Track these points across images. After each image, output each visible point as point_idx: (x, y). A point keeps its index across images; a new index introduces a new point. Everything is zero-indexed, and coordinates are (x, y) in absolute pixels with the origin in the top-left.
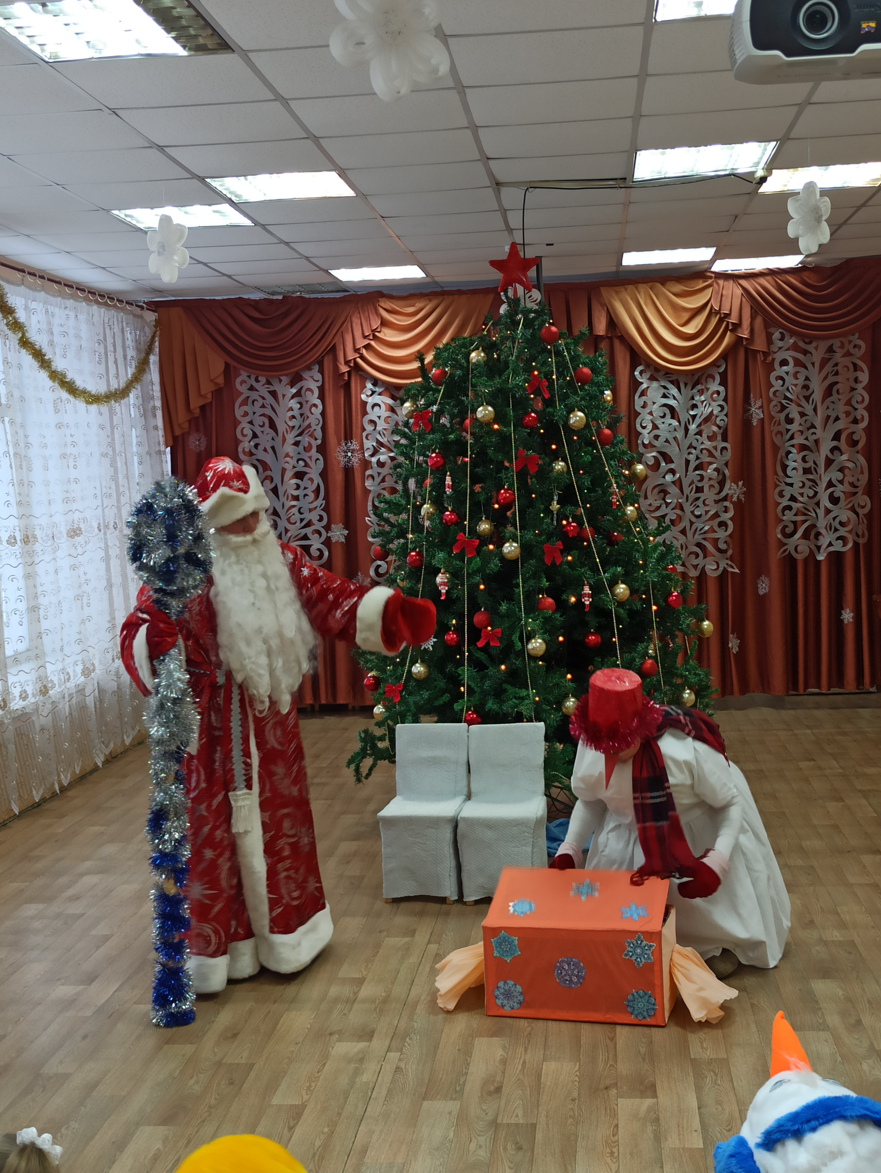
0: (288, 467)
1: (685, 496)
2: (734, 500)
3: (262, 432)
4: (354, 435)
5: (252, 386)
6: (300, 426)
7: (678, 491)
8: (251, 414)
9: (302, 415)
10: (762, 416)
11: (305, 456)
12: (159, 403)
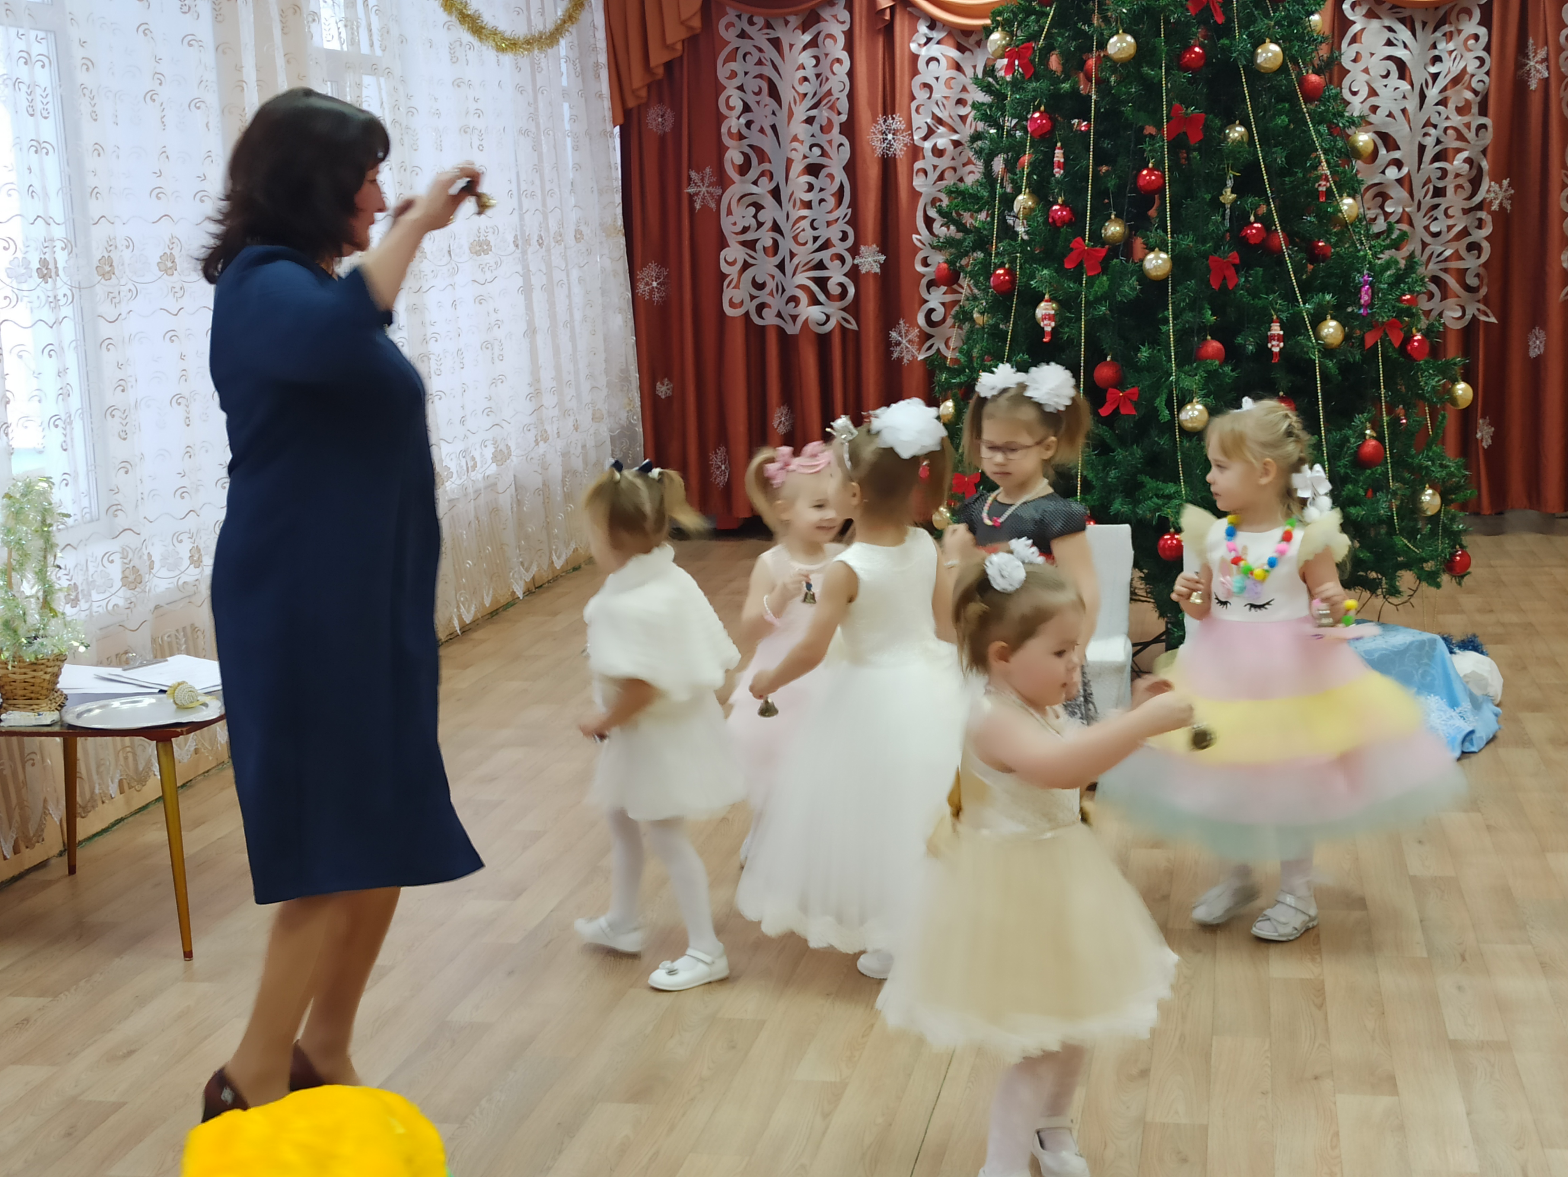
0: (796, 156)
1: (1416, 202)
2: (1493, 208)
3: (758, 103)
4: (897, 106)
5: (743, 30)
6: (815, 94)
7: (1405, 194)
8: (741, 74)
9: (818, 76)
10: (1546, 75)
11: (822, 139)
12: (603, 58)
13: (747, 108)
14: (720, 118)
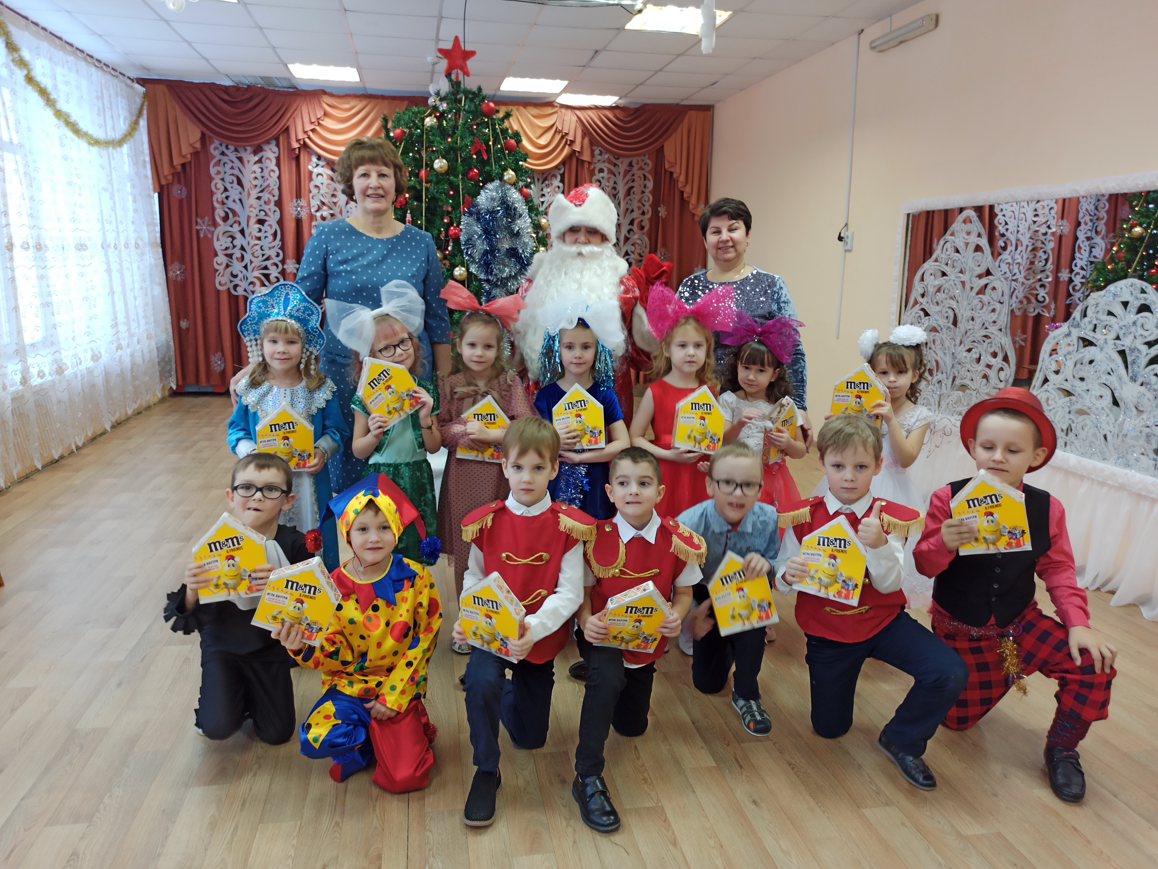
0: (253, 215)
3: (232, 188)
4: (303, 195)
5: (223, 152)
6: (261, 185)
8: (222, 173)
9: (262, 177)
11: (266, 208)
12: (148, 159)
13: (226, 190)
14: (212, 194)
